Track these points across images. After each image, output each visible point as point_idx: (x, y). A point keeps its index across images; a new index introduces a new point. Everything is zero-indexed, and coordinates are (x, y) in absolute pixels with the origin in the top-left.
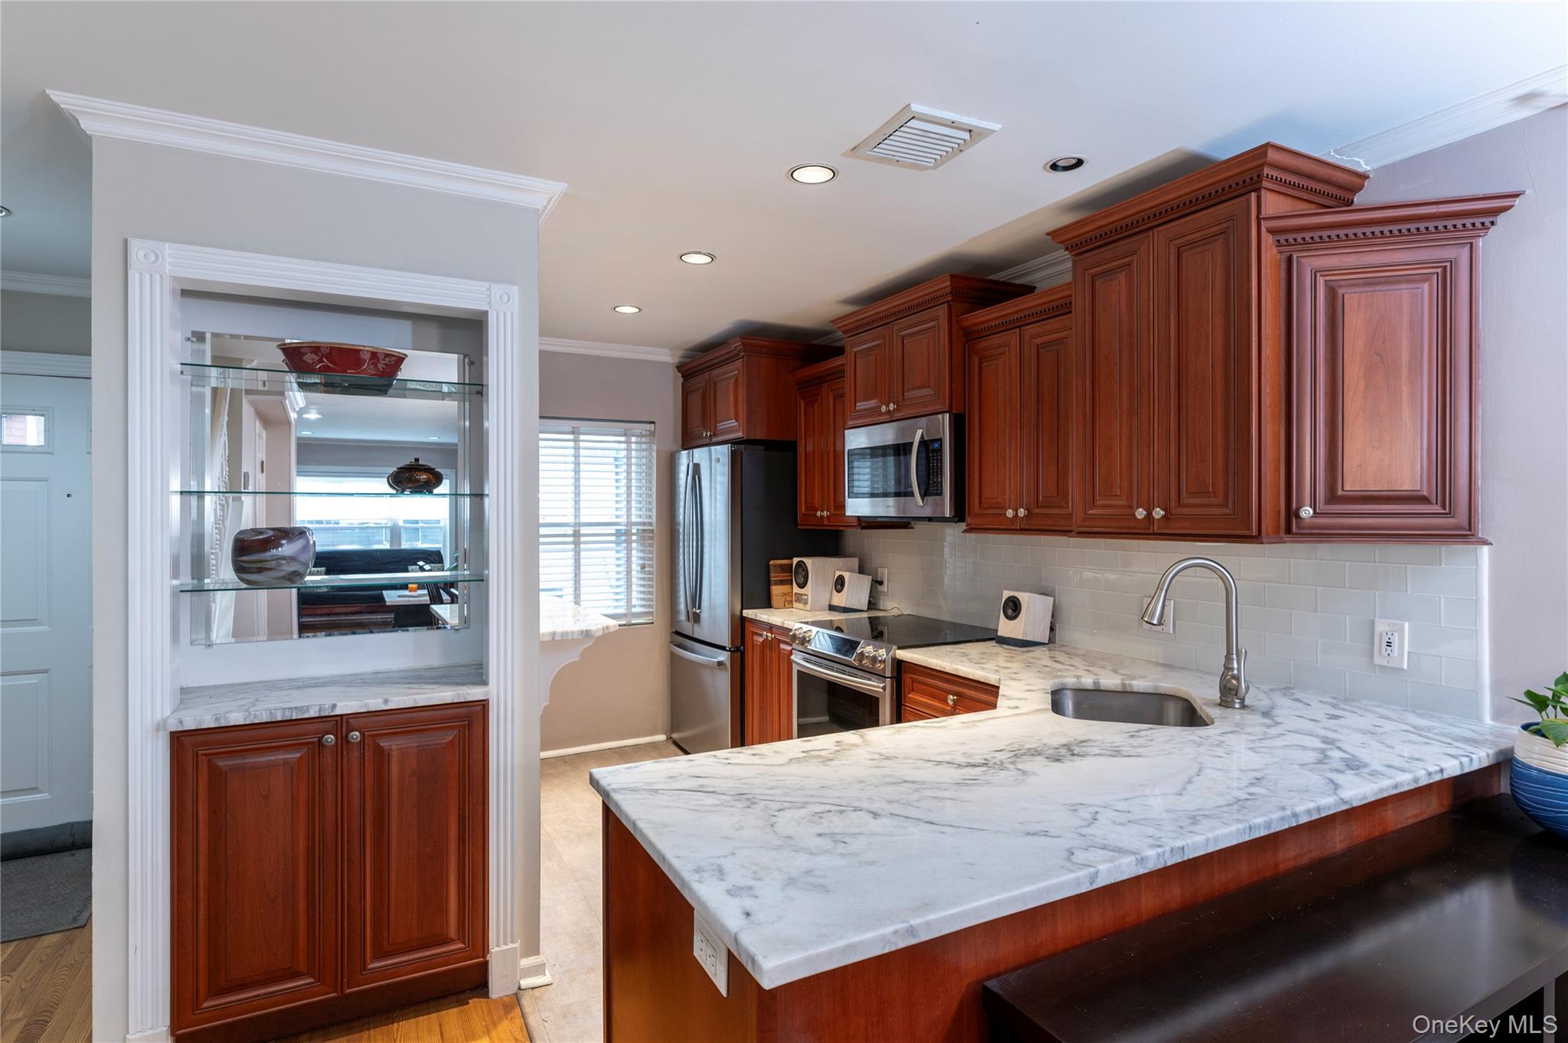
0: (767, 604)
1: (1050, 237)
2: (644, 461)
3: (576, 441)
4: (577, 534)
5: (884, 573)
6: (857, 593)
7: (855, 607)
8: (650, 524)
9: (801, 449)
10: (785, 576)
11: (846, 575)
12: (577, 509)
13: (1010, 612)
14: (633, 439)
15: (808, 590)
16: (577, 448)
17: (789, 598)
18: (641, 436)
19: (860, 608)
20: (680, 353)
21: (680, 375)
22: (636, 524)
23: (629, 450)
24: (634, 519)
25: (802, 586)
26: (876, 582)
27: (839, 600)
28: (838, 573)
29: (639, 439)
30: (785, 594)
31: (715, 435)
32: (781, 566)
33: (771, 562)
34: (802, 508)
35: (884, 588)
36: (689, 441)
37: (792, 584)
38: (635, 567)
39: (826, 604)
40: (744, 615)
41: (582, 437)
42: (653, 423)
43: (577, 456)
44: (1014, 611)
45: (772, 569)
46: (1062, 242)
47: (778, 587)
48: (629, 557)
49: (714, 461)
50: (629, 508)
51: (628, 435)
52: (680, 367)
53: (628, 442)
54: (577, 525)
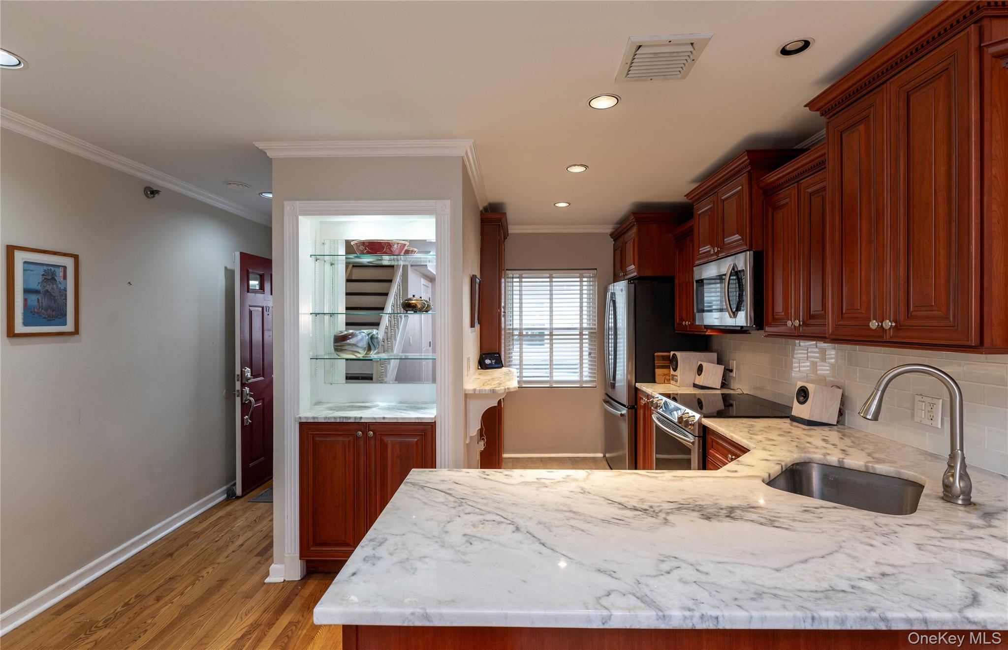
0: (652, 380)
1: (808, 108)
2: (591, 292)
3: (551, 282)
5: (734, 364)
6: (712, 375)
7: (710, 386)
8: (595, 329)
9: (677, 282)
10: (666, 363)
11: (705, 365)
12: (551, 320)
13: (802, 398)
14: (585, 279)
15: (678, 373)
16: (551, 286)
17: (667, 377)
18: (590, 277)
19: (714, 387)
20: (611, 226)
21: (612, 240)
22: (586, 329)
23: (581, 286)
24: (585, 325)
25: (675, 370)
26: (728, 370)
27: (700, 381)
28: (700, 363)
29: (589, 279)
30: (665, 375)
31: (626, 275)
32: (662, 356)
33: (656, 354)
34: (677, 320)
35: (734, 374)
36: (616, 279)
37: (670, 368)
38: (586, 353)
39: (692, 382)
40: (636, 386)
41: (554, 280)
42: (596, 269)
43: (551, 290)
44: (804, 397)
45: (656, 358)
46: (817, 110)
47: (661, 370)
48: (581, 348)
49: (620, 291)
50: (581, 319)
51: (581, 277)
52: (611, 235)
53: (581, 281)
54: (551, 329)
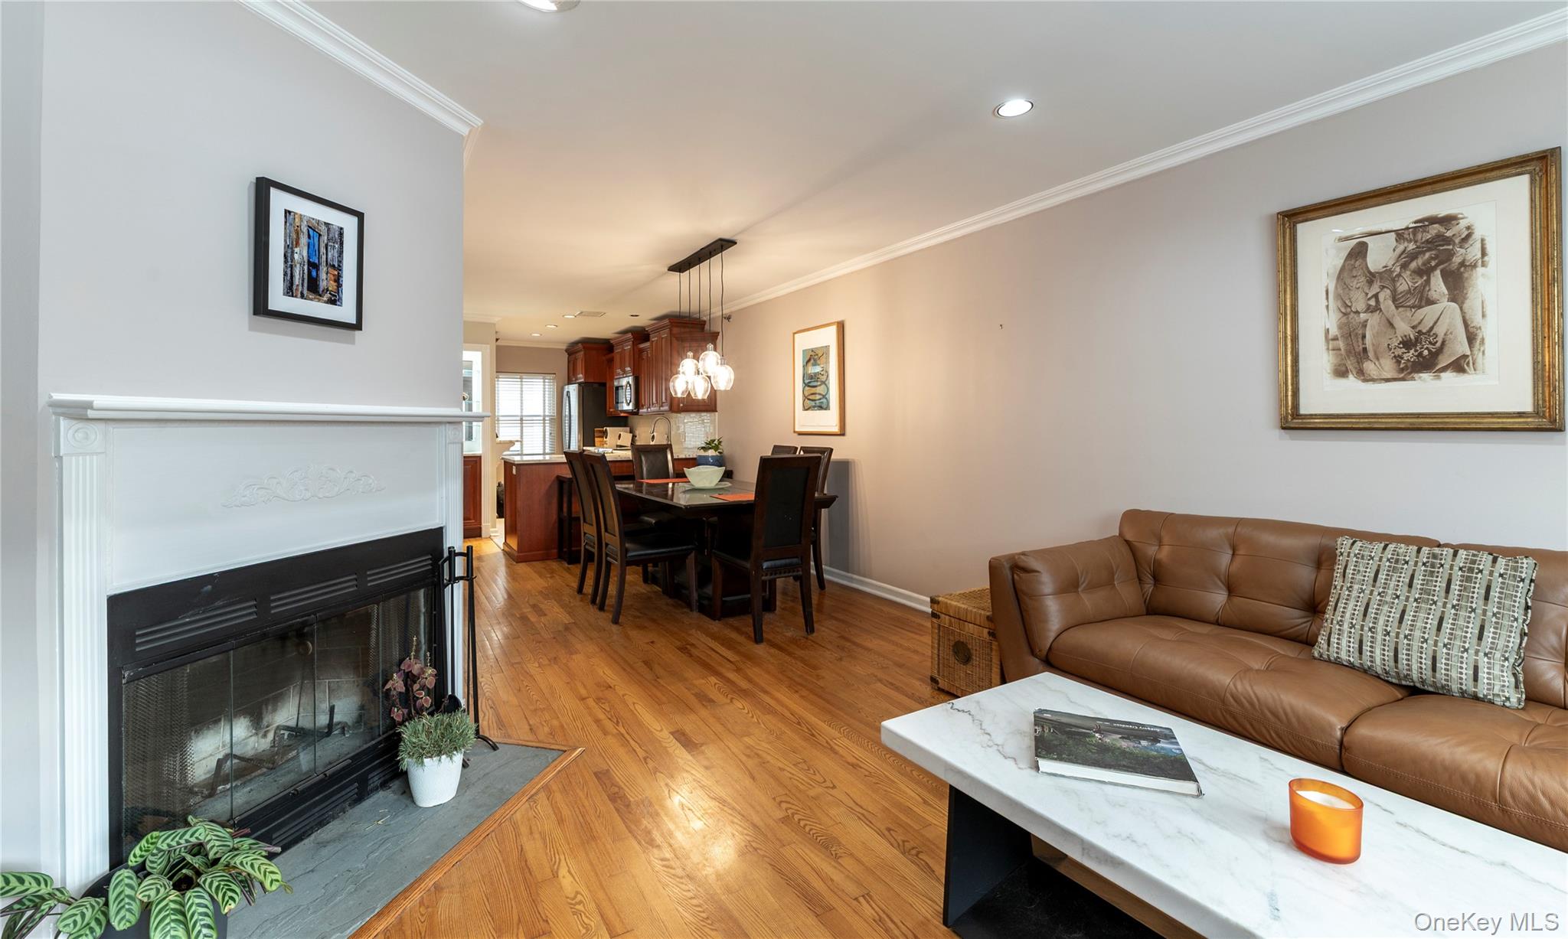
0: (593, 444)
2: (552, 390)
4: (521, 420)
5: (637, 433)
6: (626, 437)
7: (625, 445)
8: (554, 416)
9: (608, 386)
10: (601, 434)
11: (622, 433)
12: (522, 409)
14: (547, 381)
15: (608, 439)
16: (522, 385)
17: (601, 442)
18: (550, 379)
20: (566, 345)
21: (567, 356)
22: (548, 416)
23: (544, 385)
24: (547, 413)
25: (606, 438)
26: (634, 436)
27: (619, 443)
28: (619, 433)
29: (550, 381)
30: (599, 441)
31: (577, 381)
32: (599, 431)
33: (594, 430)
34: (607, 408)
36: (570, 382)
37: (602, 437)
38: (547, 433)
39: (615, 444)
41: (524, 380)
42: (555, 375)
43: (522, 388)
45: (594, 432)
47: (597, 438)
48: (544, 429)
49: (573, 390)
50: (544, 409)
51: (545, 379)
52: (566, 351)
53: (544, 382)
54: (522, 416)
